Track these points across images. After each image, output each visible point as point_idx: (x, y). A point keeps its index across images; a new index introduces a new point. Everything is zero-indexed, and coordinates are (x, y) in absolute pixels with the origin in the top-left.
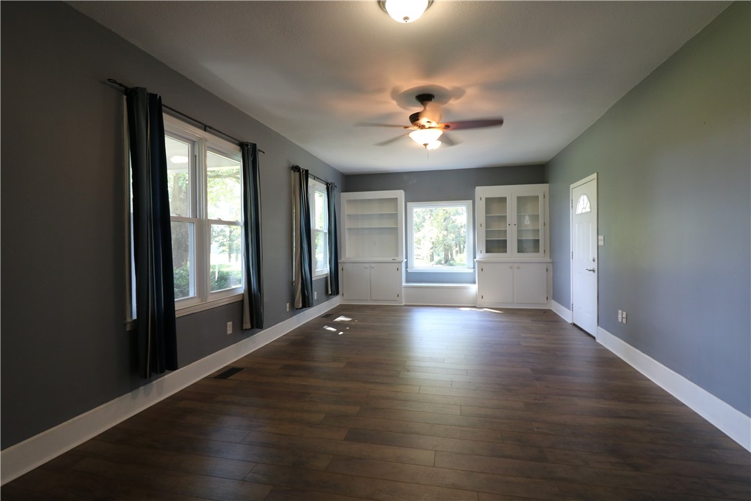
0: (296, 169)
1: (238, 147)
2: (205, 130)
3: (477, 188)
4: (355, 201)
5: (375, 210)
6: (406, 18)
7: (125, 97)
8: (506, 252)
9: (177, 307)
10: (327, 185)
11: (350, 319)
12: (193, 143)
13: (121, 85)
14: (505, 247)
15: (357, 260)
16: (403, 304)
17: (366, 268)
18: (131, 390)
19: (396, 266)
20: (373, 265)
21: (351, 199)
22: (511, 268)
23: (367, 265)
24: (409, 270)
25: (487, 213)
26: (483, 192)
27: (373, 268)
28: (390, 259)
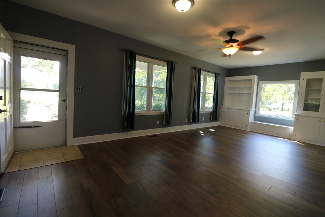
0: (195, 68)
1: (166, 63)
2: (152, 59)
3: (302, 73)
4: (233, 81)
5: (242, 85)
6: (182, 11)
7: (125, 53)
8: (318, 111)
9: (135, 112)
10: (215, 74)
11: (214, 131)
12: (149, 63)
13: (123, 50)
14: (319, 109)
15: (230, 107)
16: (249, 130)
17: (232, 111)
18: (122, 132)
19: (247, 112)
20: (235, 110)
21: (230, 80)
22: (319, 121)
23: (233, 110)
24: (256, 115)
25: (307, 87)
26: (305, 76)
27: (235, 111)
28: (245, 108)
